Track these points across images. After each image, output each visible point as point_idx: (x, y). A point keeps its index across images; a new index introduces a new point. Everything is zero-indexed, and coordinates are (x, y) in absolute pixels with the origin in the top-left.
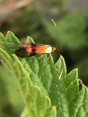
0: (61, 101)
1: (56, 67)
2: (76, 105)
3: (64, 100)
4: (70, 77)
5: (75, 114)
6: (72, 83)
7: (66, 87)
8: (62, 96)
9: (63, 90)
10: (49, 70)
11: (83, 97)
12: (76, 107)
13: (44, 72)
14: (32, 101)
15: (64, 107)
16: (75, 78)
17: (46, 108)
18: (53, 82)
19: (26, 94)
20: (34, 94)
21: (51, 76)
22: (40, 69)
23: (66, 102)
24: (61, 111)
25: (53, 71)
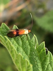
0: (36, 61)
1: (32, 42)
2: (45, 63)
3: (38, 61)
4: (40, 47)
5: (46, 69)
6: (42, 50)
7: (39, 53)
8: (37, 58)
9: (37, 55)
10: (28, 44)
11: (49, 58)
12: (46, 65)
13: (25, 45)
14: (19, 62)
15: (39, 65)
16: (43, 47)
17: (27, 66)
18: (31, 51)
19: (15, 59)
20: (19, 59)
21: (29, 47)
22: (22, 44)
23: (39, 62)
24: (37, 67)
25: (30, 44)
